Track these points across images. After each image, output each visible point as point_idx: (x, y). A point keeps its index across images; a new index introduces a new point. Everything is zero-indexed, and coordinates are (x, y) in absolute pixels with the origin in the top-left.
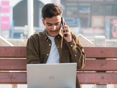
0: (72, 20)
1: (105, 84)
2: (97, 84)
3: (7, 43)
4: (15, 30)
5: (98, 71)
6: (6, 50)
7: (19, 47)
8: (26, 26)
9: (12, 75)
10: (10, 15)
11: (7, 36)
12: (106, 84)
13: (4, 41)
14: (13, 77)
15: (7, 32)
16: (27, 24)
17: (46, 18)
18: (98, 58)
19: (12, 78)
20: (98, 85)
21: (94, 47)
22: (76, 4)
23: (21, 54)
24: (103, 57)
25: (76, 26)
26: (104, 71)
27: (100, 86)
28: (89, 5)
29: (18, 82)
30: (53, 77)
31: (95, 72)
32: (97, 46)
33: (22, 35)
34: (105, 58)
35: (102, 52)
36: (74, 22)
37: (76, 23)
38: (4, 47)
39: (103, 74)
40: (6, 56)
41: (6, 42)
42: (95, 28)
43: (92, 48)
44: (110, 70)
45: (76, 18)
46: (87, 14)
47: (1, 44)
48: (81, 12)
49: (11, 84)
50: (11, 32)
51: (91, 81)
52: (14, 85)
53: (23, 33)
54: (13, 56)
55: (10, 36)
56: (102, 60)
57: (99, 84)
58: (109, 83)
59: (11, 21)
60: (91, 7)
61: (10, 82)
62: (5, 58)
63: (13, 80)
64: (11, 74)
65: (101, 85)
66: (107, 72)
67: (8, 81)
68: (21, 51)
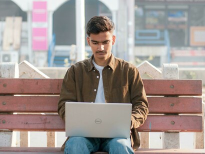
0: (155, 35)
1: (176, 132)
2: (165, 132)
3: (39, 74)
4: (56, 51)
5: (167, 114)
6: (37, 84)
7: (55, 79)
8: (73, 46)
9: (47, 118)
10: (48, 25)
11: (43, 62)
12: (178, 132)
13: (35, 71)
14: (48, 121)
15: (43, 55)
16: (75, 43)
17: (91, 35)
18: (167, 96)
19: (46, 123)
20: (167, 134)
21: (161, 80)
22: (163, 7)
23: (58, 89)
24: (174, 93)
25: (163, 45)
26: (176, 114)
27: (169, 134)
28: (186, 7)
29: (55, 128)
30: (99, 120)
31: (163, 114)
32: (166, 78)
33: (66, 60)
34: (176, 96)
35: (172, 87)
36: (158, 37)
37: (162, 39)
38: (35, 80)
39: (174, 118)
40: (38, 92)
41: (37, 73)
42: (196, 47)
43: (159, 81)
44: (183, 111)
45: (162, 31)
46: (183, 23)
47: (31, 76)
48: (170, 19)
49: (45, 131)
50: (49, 54)
51: (157, 128)
52: (49, 132)
53: (68, 57)
54: (47, 92)
55: (48, 61)
56: (173, 98)
57: (168, 132)
58: (182, 131)
59: (50, 36)
60: (188, 10)
61: (43, 128)
62: (37, 96)
63: (48, 126)
64: (45, 117)
65: (171, 134)
66: (180, 115)
67: (40, 126)
68: (58, 86)
